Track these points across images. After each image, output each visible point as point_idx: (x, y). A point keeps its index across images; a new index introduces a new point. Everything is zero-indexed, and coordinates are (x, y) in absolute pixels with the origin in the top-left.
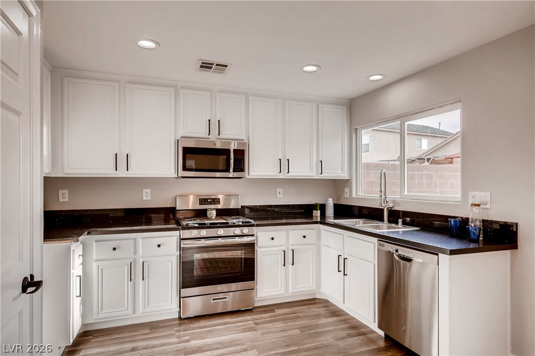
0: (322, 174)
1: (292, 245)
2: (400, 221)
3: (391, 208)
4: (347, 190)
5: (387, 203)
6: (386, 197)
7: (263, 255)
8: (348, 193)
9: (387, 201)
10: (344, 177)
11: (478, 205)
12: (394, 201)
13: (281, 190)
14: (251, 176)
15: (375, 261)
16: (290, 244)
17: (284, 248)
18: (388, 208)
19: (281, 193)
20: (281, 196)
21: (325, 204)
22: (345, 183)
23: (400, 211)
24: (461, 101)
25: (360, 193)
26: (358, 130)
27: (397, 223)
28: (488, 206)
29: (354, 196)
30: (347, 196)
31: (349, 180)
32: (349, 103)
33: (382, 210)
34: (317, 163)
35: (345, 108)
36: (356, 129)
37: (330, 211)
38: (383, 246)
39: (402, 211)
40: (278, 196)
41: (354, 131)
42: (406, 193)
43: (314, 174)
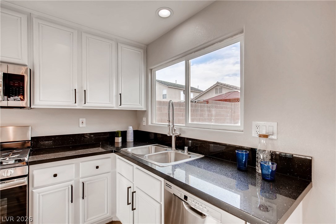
0: (121, 105)
1: (83, 178)
2: (186, 148)
3: (178, 136)
4: (144, 119)
5: (174, 131)
6: (174, 126)
7: (43, 195)
8: (145, 121)
9: (174, 130)
10: (142, 108)
11: (266, 136)
12: (180, 129)
13: (84, 120)
14: (35, 105)
15: (161, 201)
16: (80, 177)
17: (72, 183)
18: (176, 136)
19: (84, 122)
20: (84, 125)
21: (126, 131)
22: (143, 113)
23: (185, 138)
24: (242, 32)
25: (154, 122)
26: (153, 71)
27: (183, 149)
28: (274, 137)
29: (150, 124)
30: (144, 124)
31: (146, 111)
32: (145, 48)
33: (171, 137)
34: (117, 96)
35: (142, 51)
36: (151, 70)
37: (130, 138)
38: (170, 187)
39: (187, 138)
40: (81, 126)
41: (149, 72)
42: (190, 122)
43: (114, 105)
